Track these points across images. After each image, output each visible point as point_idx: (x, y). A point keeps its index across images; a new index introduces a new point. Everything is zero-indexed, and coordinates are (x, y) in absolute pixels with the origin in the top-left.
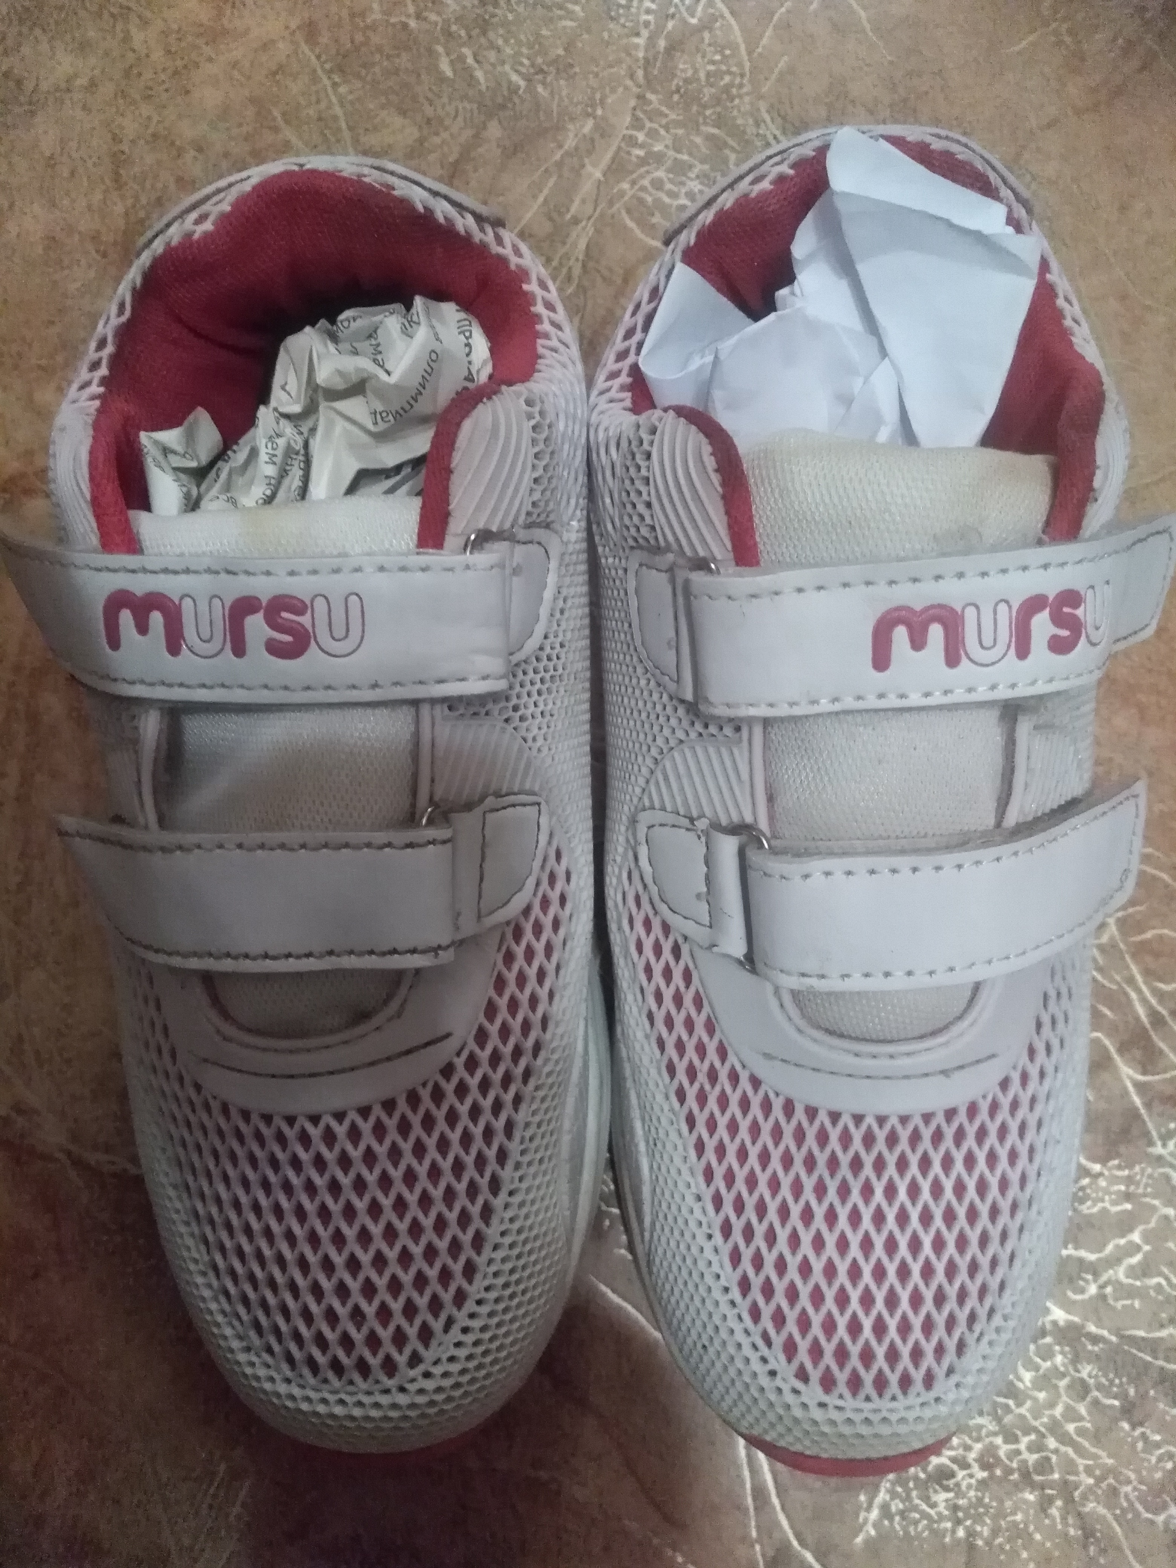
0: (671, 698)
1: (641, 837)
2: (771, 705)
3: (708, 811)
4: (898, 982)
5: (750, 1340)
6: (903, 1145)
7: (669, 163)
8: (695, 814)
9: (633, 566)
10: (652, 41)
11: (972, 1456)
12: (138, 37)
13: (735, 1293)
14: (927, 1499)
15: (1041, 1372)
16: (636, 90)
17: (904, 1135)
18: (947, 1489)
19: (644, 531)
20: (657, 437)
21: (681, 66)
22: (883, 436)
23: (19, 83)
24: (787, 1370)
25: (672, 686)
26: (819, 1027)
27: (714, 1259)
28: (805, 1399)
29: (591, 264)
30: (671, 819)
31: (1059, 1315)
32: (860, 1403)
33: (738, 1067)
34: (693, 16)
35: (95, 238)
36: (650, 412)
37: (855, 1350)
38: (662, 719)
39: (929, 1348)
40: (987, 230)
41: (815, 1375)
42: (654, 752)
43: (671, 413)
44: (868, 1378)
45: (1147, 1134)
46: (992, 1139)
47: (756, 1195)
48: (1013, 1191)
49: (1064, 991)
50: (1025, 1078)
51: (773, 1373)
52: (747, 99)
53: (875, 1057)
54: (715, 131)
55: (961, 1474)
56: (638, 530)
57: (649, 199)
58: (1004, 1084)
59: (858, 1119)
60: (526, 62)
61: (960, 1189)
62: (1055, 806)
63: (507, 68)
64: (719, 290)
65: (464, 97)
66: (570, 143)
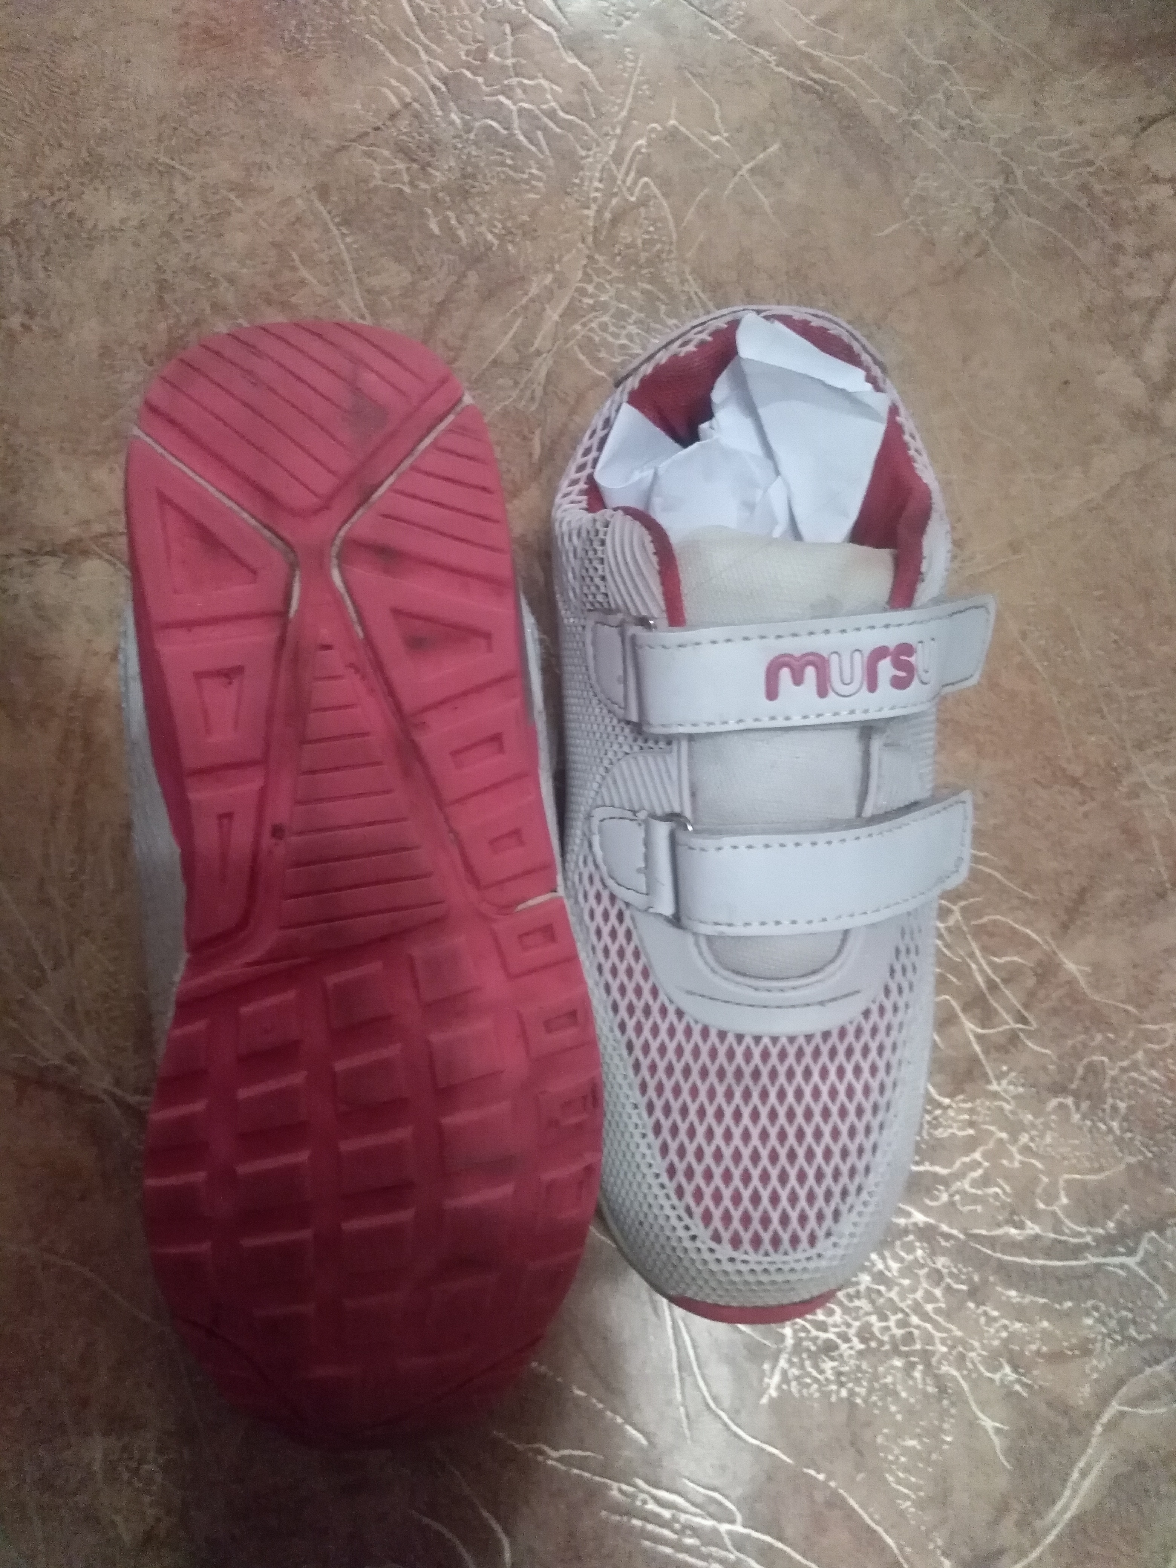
0: (619, 721)
1: (595, 828)
2: (694, 725)
3: (647, 806)
4: (785, 929)
5: (676, 1212)
6: (791, 1059)
7: (613, 311)
8: (636, 808)
9: (590, 623)
10: (599, 212)
11: (852, 1332)
12: (181, 189)
13: (664, 1179)
14: (816, 1367)
15: (906, 1264)
16: (587, 252)
17: (792, 1051)
18: (832, 1359)
19: (600, 598)
20: (609, 529)
21: (622, 234)
22: (778, 532)
23: (80, 222)
24: (704, 1234)
25: (620, 712)
26: (727, 969)
27: (648, 1152)
28: (718, 1255)
29: (551, 388)
30: (617, 813)
31: (919, 1218)
32: (760, 1257)
33: (667, 1004)
34: (632, 195)
35: (143, 349)
36: (603, 511)
37: (756, 1216)
38: (612, 737)
39: (812, 1214)
40: (850, 389)
41: (726, 1236)
42: (606, 763)
43: (620, 512)
44: (766, 1237)
45: (985, 1075)
46: (857, 1056)
47: (680, 1101)
48: (875, 1095)
49: (913, 949)
50: (882, 1010)
51: (694, 1238)
52: (674, 262)
53: (769, 991)
54: (649, 287)
55: (844, 1346)
56: (595, 597)
57: (597, 339)
58: (866, 1014)
59: (757, 1039)
60: (500, 225)
61: (833, 1093)
62: (902, 805)
63: (483, 229)
64: (654, 422)
65: (448, 251)
66: (534, 290)
